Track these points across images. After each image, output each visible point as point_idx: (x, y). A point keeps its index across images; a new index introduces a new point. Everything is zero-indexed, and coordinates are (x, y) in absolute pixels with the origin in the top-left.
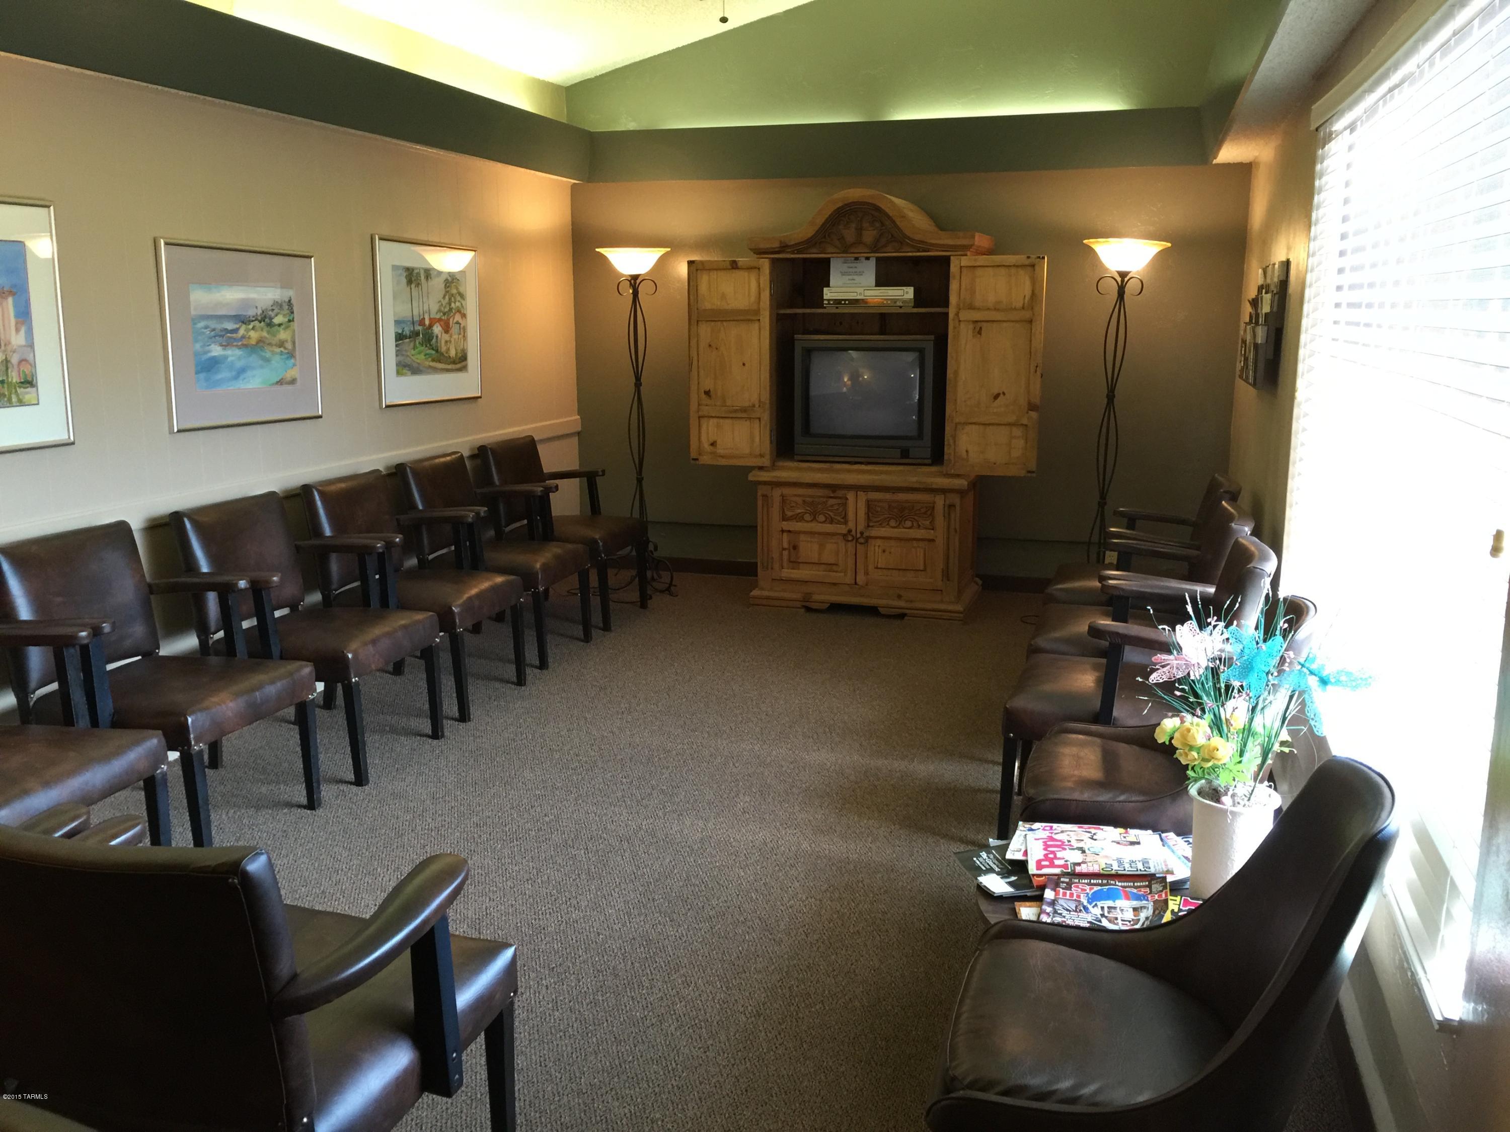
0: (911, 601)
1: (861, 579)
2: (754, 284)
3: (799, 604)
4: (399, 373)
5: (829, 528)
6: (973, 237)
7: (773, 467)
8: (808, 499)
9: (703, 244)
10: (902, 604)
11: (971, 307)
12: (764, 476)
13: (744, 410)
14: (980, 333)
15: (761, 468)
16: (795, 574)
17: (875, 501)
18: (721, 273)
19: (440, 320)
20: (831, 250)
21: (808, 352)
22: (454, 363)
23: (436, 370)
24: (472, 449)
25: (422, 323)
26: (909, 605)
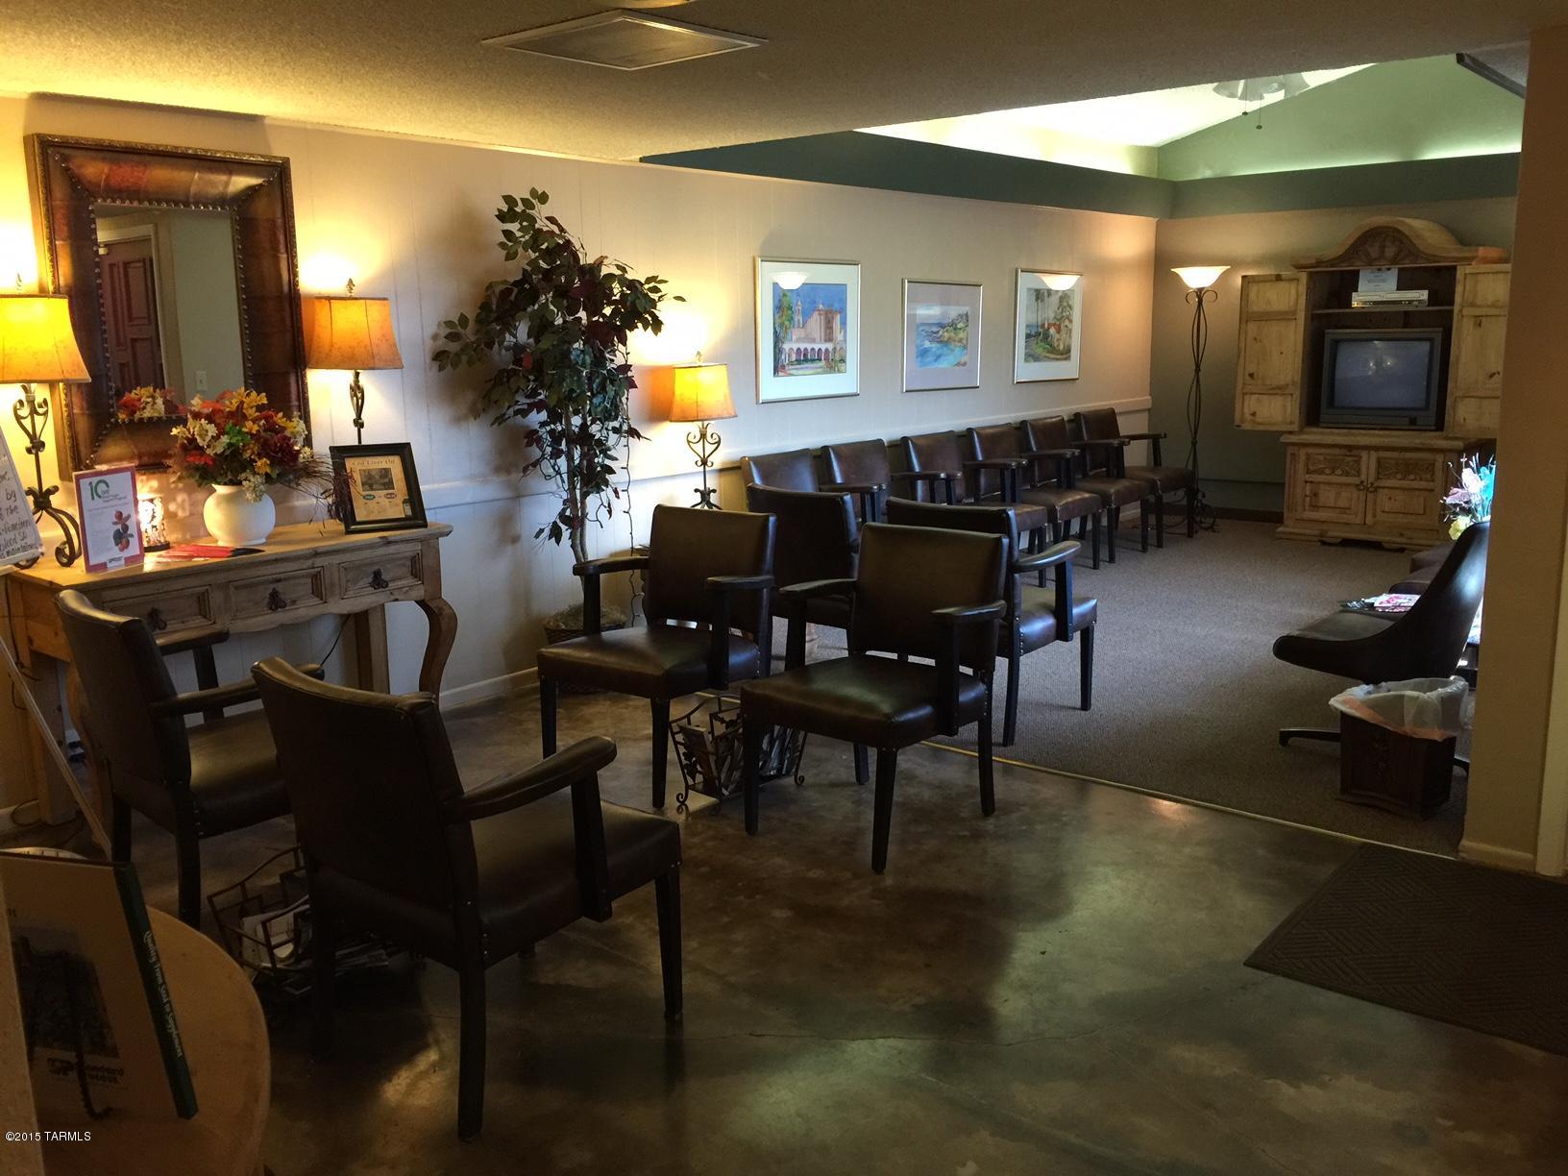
0: (1411, 538)
1: (1369, 520)
2: (1293, 292)
3: (1316, 539)
4: (1026, 360)
5: (1344, 480)
6: (1477, 251)
7: (1301, 431)
8: (1328, 457)
9: (1257, 262)
10: (1404, 540)
11: (1473, 305)
12: (1294, 439)
13: (1279, 388)
14: (1480, 325)
15: (1291, 433)
16: (1314, 515)
17: (1385, 458)
18: (1268, 284)
19: (1054, 325)
20: (1359, 263)
21: (1336, 343)
22: (1062, 354)
23: (1049, 359)
24: (1069, 416)
25: (1043, 326)
26: (1409, 541)
